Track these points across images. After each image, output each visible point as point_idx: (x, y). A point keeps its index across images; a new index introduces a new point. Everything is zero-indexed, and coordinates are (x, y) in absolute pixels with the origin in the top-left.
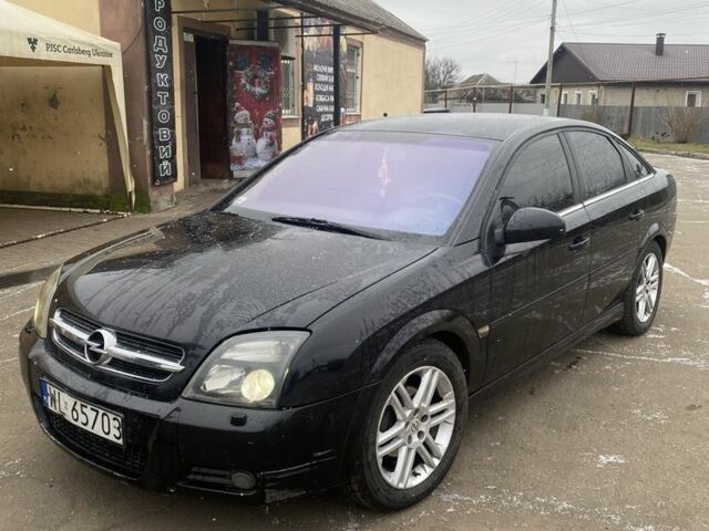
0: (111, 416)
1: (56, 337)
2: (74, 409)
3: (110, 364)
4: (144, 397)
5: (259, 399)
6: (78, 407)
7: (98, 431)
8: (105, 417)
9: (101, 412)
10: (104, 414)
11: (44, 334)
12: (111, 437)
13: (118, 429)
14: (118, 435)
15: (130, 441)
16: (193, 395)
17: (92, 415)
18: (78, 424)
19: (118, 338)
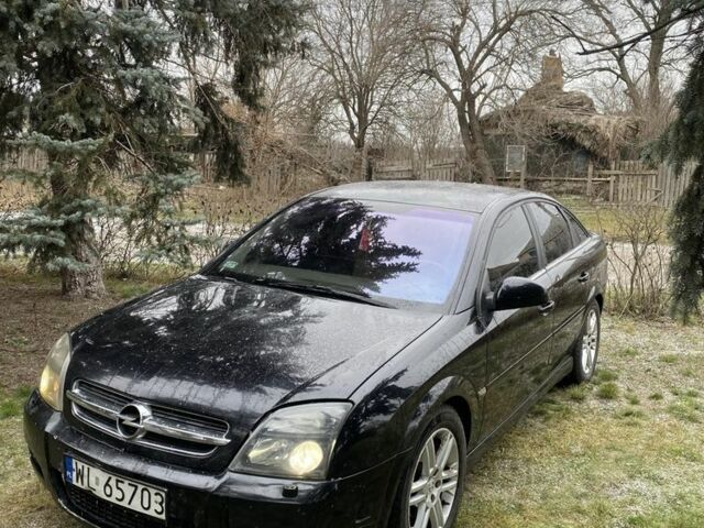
0: (153, 491)
1: (75, 411)
2: (107, 484)
3: (144, 438)
4: (188, 472)
5: (308, 471)
6: (113, 483)
7: (136, 506)
8: (146, 493)
9: (140, 487)
10: (143, 490)
11: (59, 406)
12: (151, 513)
13: (161, 504)
14: (159, 510)
15: (173, 515)
16: (242, 467)
17: (129, 491)
18: (112, 500)
19: (153, 412)
